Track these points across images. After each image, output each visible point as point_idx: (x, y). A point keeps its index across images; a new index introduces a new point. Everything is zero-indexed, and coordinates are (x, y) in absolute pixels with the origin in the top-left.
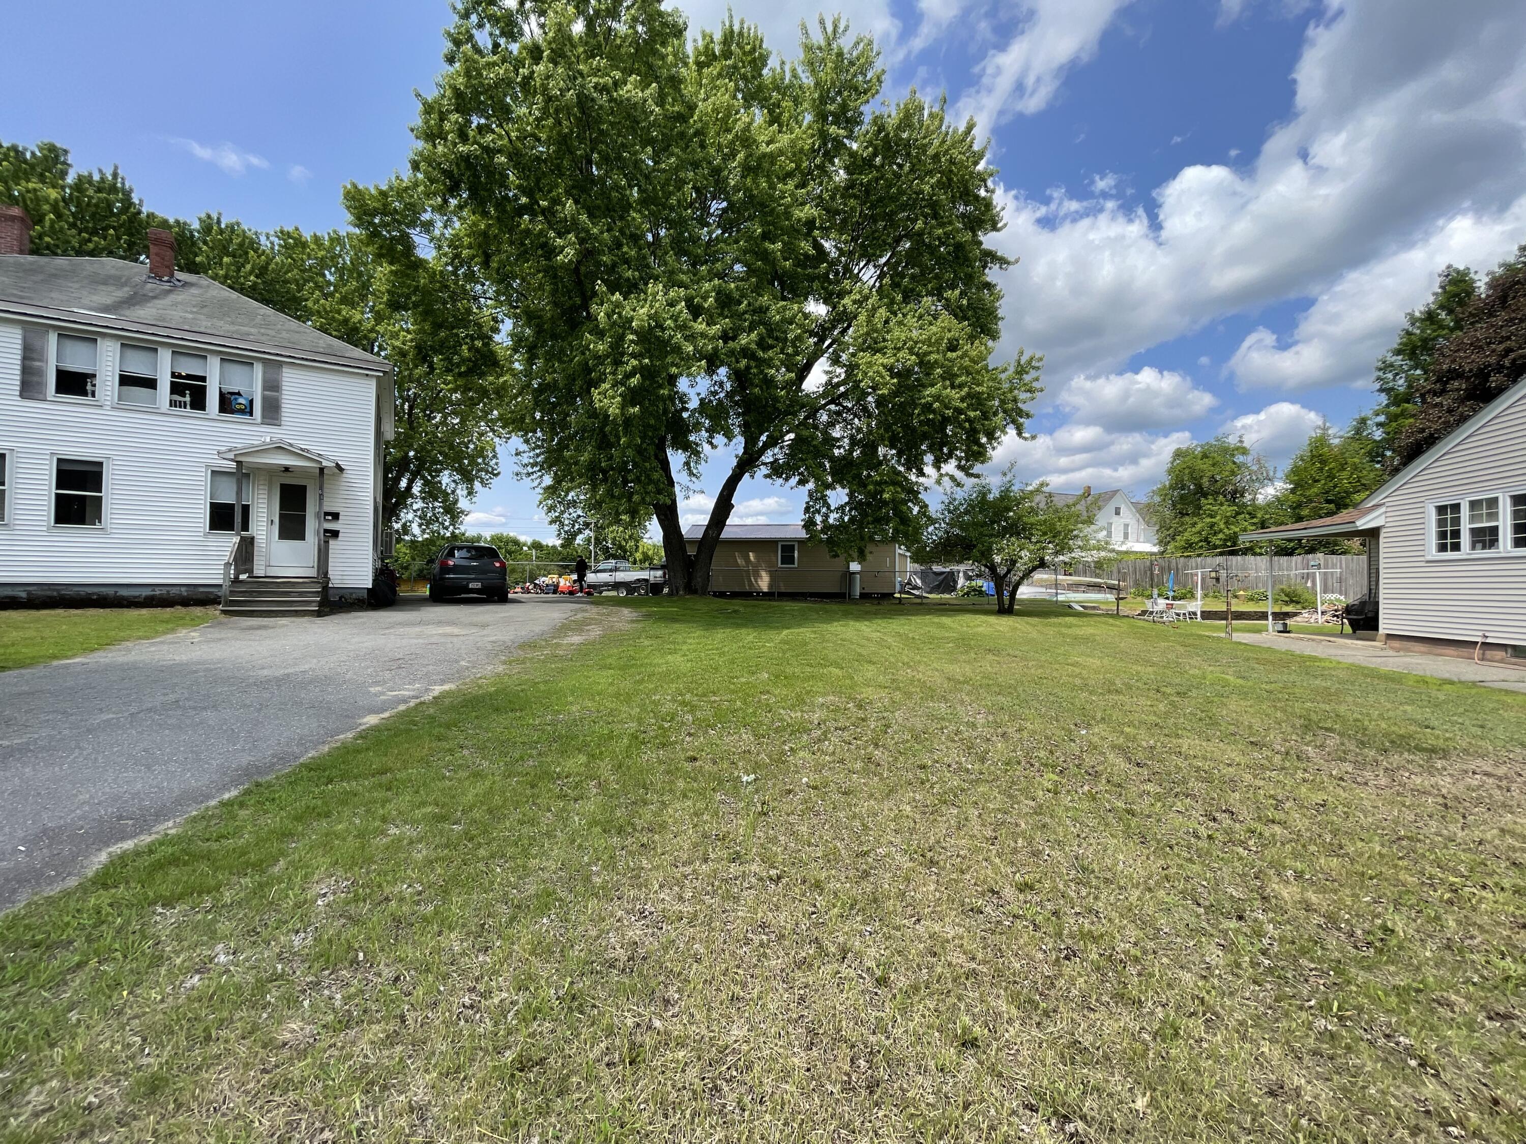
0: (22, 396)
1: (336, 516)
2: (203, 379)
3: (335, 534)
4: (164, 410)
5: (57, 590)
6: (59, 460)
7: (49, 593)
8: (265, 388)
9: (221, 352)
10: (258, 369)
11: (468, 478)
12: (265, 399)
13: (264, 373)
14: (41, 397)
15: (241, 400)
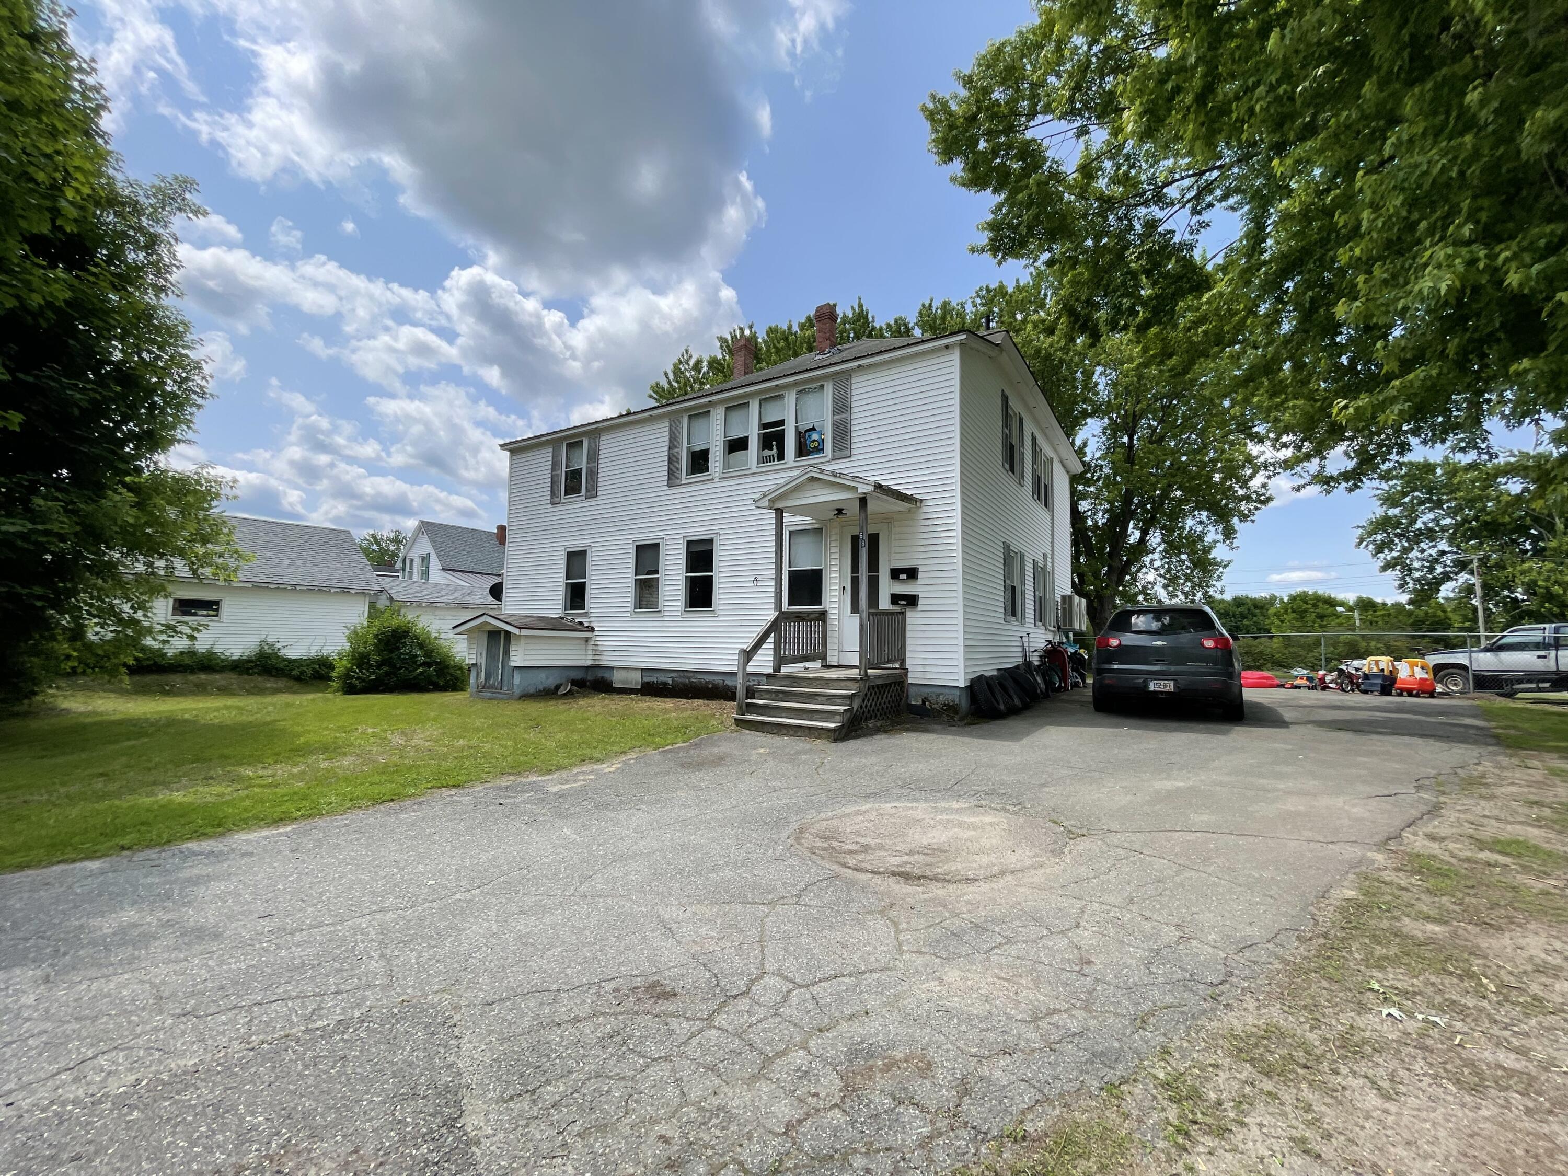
0: (670, 485)
1: (912, 573)
2: (782, 423)
3: (912, 601)
4: (754, 470)
5: (689, 678)
6: (689, 543)
7: (683, 680)
8: (834, 413)
9: (796, 384)
10: (829, 388)
11: (1223, 516)
12: (835, 425)
13: (834, 393)
14: (678, 482)
15: (815, 436)
